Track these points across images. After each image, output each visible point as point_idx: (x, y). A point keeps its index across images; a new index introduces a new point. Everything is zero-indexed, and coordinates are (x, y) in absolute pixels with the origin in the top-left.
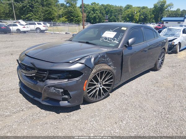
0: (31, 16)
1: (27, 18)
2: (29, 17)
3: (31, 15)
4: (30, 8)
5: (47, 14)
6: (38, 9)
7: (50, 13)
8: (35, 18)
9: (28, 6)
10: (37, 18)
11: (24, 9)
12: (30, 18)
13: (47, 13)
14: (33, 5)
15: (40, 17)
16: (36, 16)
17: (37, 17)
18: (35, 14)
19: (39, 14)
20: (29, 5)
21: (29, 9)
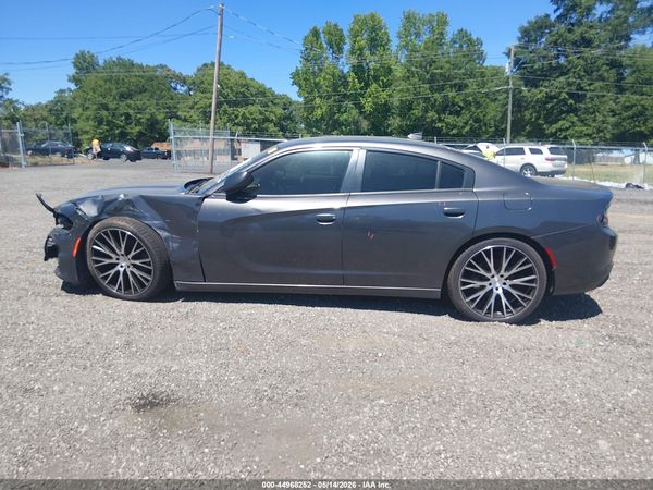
0: (567, 129)
1: (553, 135)
2: (561, 130)
3: (568, 125)
4: (571, 101)
5: (629, 118)
6: (596, 101)
7: (641, 114)
8: (581, 132)
9: (564, 95)
10: (588, 135)
11: (549, 106)
12: (564, 134)
13: (631, 113)
14: (582, 89)
15: (599, 131)
16: (586, 125)
17: (590, 132)
18: (582, 121)
19: (600, 118)
20: (567, 93)
21: (566, 104)
